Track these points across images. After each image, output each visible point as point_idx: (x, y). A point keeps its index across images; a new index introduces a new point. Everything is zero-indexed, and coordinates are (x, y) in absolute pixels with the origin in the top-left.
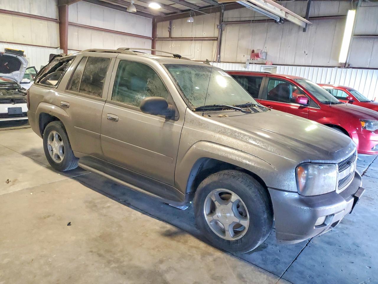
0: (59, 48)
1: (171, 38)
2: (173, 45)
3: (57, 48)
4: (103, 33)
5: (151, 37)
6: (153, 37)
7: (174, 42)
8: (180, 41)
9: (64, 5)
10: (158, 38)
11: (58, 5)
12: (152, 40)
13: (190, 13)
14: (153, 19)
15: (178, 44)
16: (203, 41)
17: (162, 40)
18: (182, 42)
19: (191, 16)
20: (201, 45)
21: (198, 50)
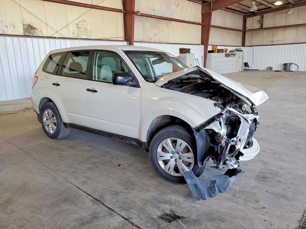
0: (201, 44)
1: (262, 28)
3: (199, 45)
4: (221, 29)
5: (242, 29)
7: (265, 30)
8: (273, 30)
9: (209, 11)
10: (248, 30)
11: (202, 12)
12: (243, 32)
13: (291, 6)
14: (244, 16)
15: (271, 32)
16: (298, 27)
17: (253, 31)
18: (275, 30)
19: (291, 9)
20: (296, 30)
21: (293, 35)
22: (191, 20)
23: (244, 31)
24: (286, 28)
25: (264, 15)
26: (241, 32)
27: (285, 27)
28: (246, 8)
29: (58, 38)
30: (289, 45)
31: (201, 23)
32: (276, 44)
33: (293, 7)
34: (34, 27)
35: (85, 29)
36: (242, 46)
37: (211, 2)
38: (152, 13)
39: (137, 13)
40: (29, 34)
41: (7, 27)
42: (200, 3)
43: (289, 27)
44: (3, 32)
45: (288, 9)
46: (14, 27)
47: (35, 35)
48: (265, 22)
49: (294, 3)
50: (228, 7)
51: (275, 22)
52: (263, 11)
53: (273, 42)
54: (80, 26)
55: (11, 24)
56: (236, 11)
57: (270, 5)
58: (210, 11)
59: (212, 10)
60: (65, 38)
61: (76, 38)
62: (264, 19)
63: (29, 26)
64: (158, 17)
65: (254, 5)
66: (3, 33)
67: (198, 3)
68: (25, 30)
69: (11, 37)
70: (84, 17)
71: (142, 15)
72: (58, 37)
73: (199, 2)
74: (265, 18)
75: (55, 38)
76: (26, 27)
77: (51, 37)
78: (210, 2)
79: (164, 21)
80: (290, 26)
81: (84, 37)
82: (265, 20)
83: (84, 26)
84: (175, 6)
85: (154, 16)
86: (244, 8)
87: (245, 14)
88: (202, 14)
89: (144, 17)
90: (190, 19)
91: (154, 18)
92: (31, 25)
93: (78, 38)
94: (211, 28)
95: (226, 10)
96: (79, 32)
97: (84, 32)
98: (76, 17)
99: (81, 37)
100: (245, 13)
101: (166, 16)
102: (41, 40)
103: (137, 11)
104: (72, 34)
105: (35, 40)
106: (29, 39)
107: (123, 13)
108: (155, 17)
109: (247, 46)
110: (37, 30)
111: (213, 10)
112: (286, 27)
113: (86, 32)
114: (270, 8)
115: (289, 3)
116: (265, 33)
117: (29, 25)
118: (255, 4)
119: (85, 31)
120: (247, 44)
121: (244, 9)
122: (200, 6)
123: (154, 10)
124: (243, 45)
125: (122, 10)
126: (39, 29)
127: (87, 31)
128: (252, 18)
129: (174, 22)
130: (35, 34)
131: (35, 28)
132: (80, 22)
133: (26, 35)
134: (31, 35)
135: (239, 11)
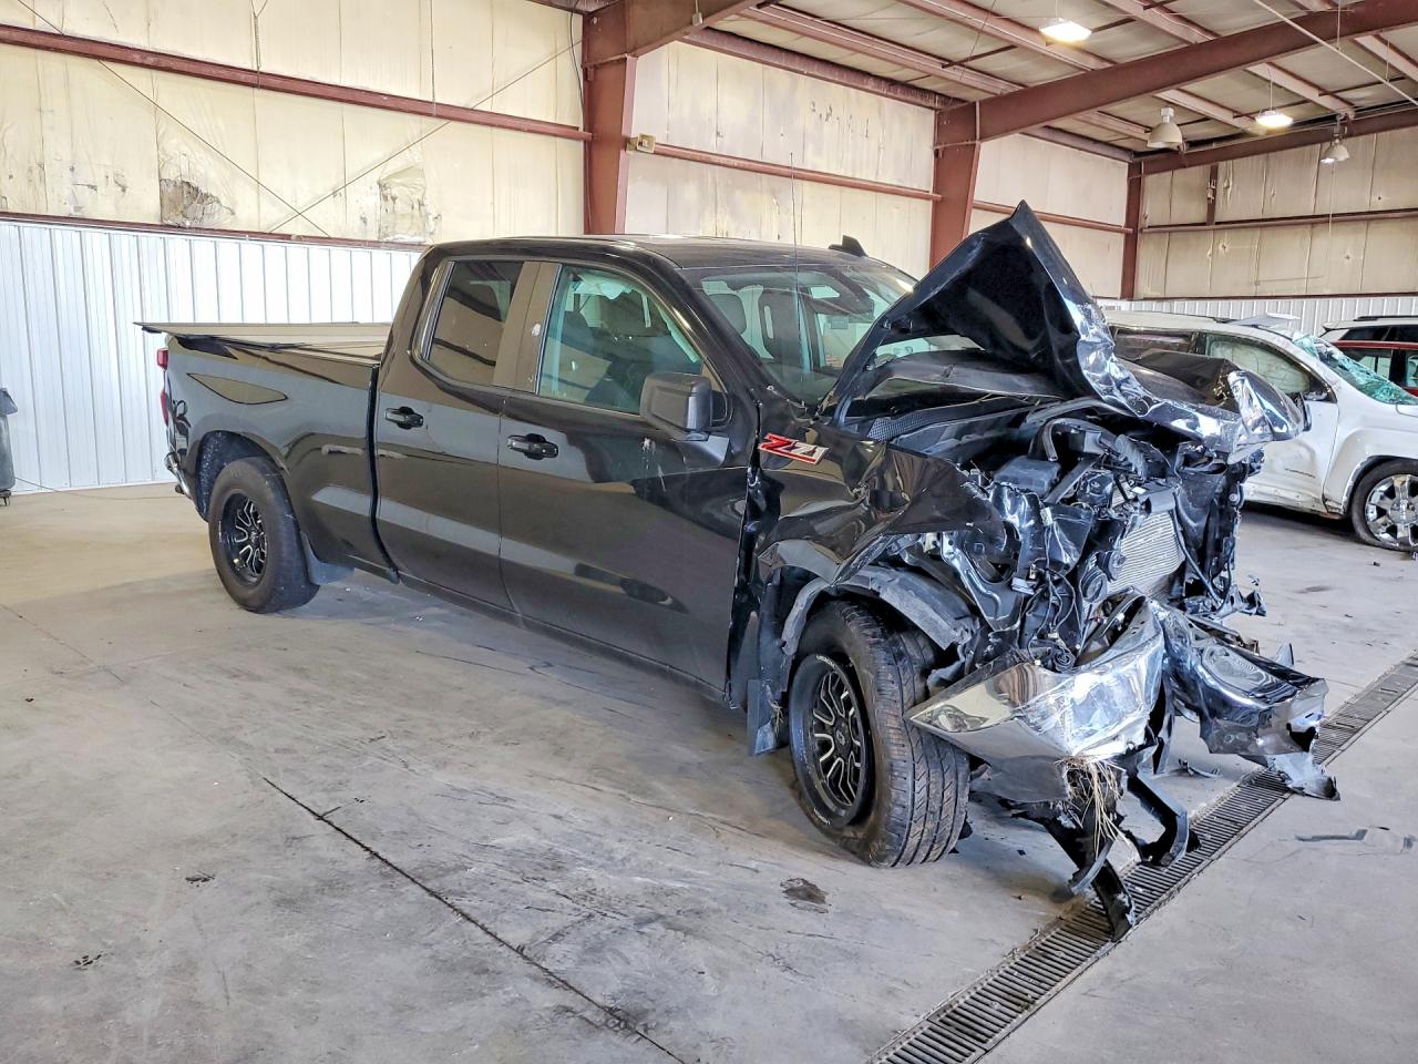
1: (1211, 222)
2: (1220, 248)
5: (1122, 222)
6: (1127, 225)
7: (1226, 234)
8: (1258, 232)
9: (966, 143)
10: (1149, 227)
11: (935, 145)
12: (1127, 235)
13: (1337, 129)
14: (1130, 165)
15: (1249, 240)
16: (1373, 225)
17: (1170, 232)
18: (1267, 233)
19: (1337, 141)
20: (1361, 238)
21: (1348, 258)
22: (888, 178)
23: (1133, 232)
24: (1319, 227)
25: (1222, 165)
26: (1121, 238)
27: (1316, 221)
28: (1139, 132)
29: (301, 239)
30: (1331, 300)
31: (931, 190)
32: (1274, 294)
33: (1350, 135)
34: (204, 191)
35: (416, 206)
36: (1123, 297)
37: (978, 104)
38: (711, 145)
39: (641, 144)
40: (179, 220)
41: (93, 187)
42: (931, 104)
43: (1333, 222)
44: (77, 209)
45: (1327, 145)
46: (124, 190)
47: (207, 223)
48: (1225, 194)
49: (1351, 117)
50: (1058, 124)
51: (1268, 195)
52: (1214, 146)
53: (1257, 283)
54: (395, 192)
55: (111, 179)
56: (1096, 141)
57: (1241, 124)
58: (970, 142)
59: (980, 139)
60: (330, 238)
61: (374, 238)
62: (1222, 184)
63: (186, 187)
64: (736, 163)
65: (1167, 120)
66: (78, 214)
67: (920, 105)
68: (166, 202)
69: (108, 231)
70: (414, 156)
71: (665, 152)
72: (298, 237)
73: (924, 103)
74: (1226, 178)
75: (286, 237)
76: (171, 189)
77: (270, 234)
78: (975, 103)
79: (761, 179)
80: (1334, 215)
81: (407, 239)
82: (1225, 185)
83: (412, 193)
84: (815, 116)
85: (716, 159)
86: (1130, 133)
87: (1138, 159)
88: (936, 153)
89: (676, 160)
90: (880, 172)
91: (719, 165)
92: (194, 183)
93: (385, 240)
94: (974, 211)
95: (1046, 136)
96: (390, 218)
97: (412, 217)
98: (379, 155)
99: (397, 236)
100: (1137, 154)
101: (770, 157)
102: (227, 245)
103: (643, 136)
104: (359, 222)
105: (203, 245)
106: (178, 243)
107: (582, 144)
108: (723, 160)
109: (1145, 299)
110: (215, 204)
111: (983, 138)
112: (1316, 223)
113: (421, 216)
114: (1242, 134)
115: (1332, 118)
116: (1226, 243)
117: (183, 182)
118: (1171, 118)
119: (416, 212)
120: (1144, 286)
121: (1130, 137)
122: (931, 116)
123: (718, 134)
124: (1128, 293)
125: (581, 129)
126: (223, 201)
127: (423, 213)
128: (1169, 174)
129: (806, 183)
130: (205, 220)
131: (207, 196)
132: (397, 174)
133: (170, 222)
134: (188, 224)
135: (1107, 144)
